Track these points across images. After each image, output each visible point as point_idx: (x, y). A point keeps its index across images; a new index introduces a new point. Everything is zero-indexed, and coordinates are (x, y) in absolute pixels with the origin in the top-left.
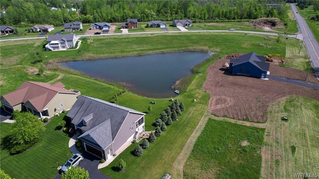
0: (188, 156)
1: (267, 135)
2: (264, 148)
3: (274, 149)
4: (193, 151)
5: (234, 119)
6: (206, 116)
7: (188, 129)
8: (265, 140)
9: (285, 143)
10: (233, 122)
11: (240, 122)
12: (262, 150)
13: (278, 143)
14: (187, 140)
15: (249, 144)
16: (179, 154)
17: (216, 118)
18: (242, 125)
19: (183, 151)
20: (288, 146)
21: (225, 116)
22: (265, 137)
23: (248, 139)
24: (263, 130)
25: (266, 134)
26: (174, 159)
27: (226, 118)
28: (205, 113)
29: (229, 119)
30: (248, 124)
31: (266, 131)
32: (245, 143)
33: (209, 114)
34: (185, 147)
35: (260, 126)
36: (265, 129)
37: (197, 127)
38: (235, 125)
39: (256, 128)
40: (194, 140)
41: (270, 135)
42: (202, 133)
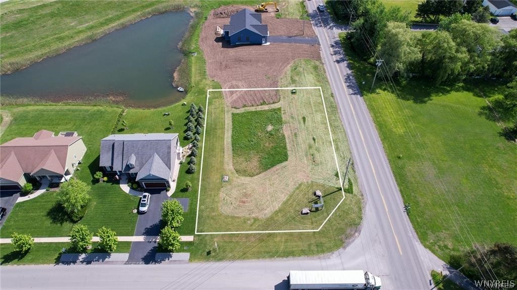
0: (231, 156)
1: (284, 114)
2: (284, 127)
3: (291, 124)
4: (233, 150)
5: (253, 106)
6: (228, 112)
7: (219, 132)
8: (283, 119)
9: (298, 116)
10: (254, 110)
11: (259, 108)
12: (283, 129)
13: (293, 118)
14: (224, 141)
15: (273, 127)
16: (223, 156)
17: (238, 111)
18: (262, 111)
19: (225, 154)
20: (300, 118)
21: (245, 106)
22: (283, 116)
23: (271, 123)
24: (279, 109)
25: (283, 112)
26: (222, 163)
27: (246, 108)
28: (226, 109)
29: (249, 108)
30: (266, 107)
31: (282, 109)
32: (270, 128)
33: (230, 108)
34: (226, 149)
35: (276, 106)
36: (281, 108)
37: (226, 127)
38: (256, 112)
39: (274, 110)
40: (230, 140)
41: (286, 113)
42: (233, 131)
